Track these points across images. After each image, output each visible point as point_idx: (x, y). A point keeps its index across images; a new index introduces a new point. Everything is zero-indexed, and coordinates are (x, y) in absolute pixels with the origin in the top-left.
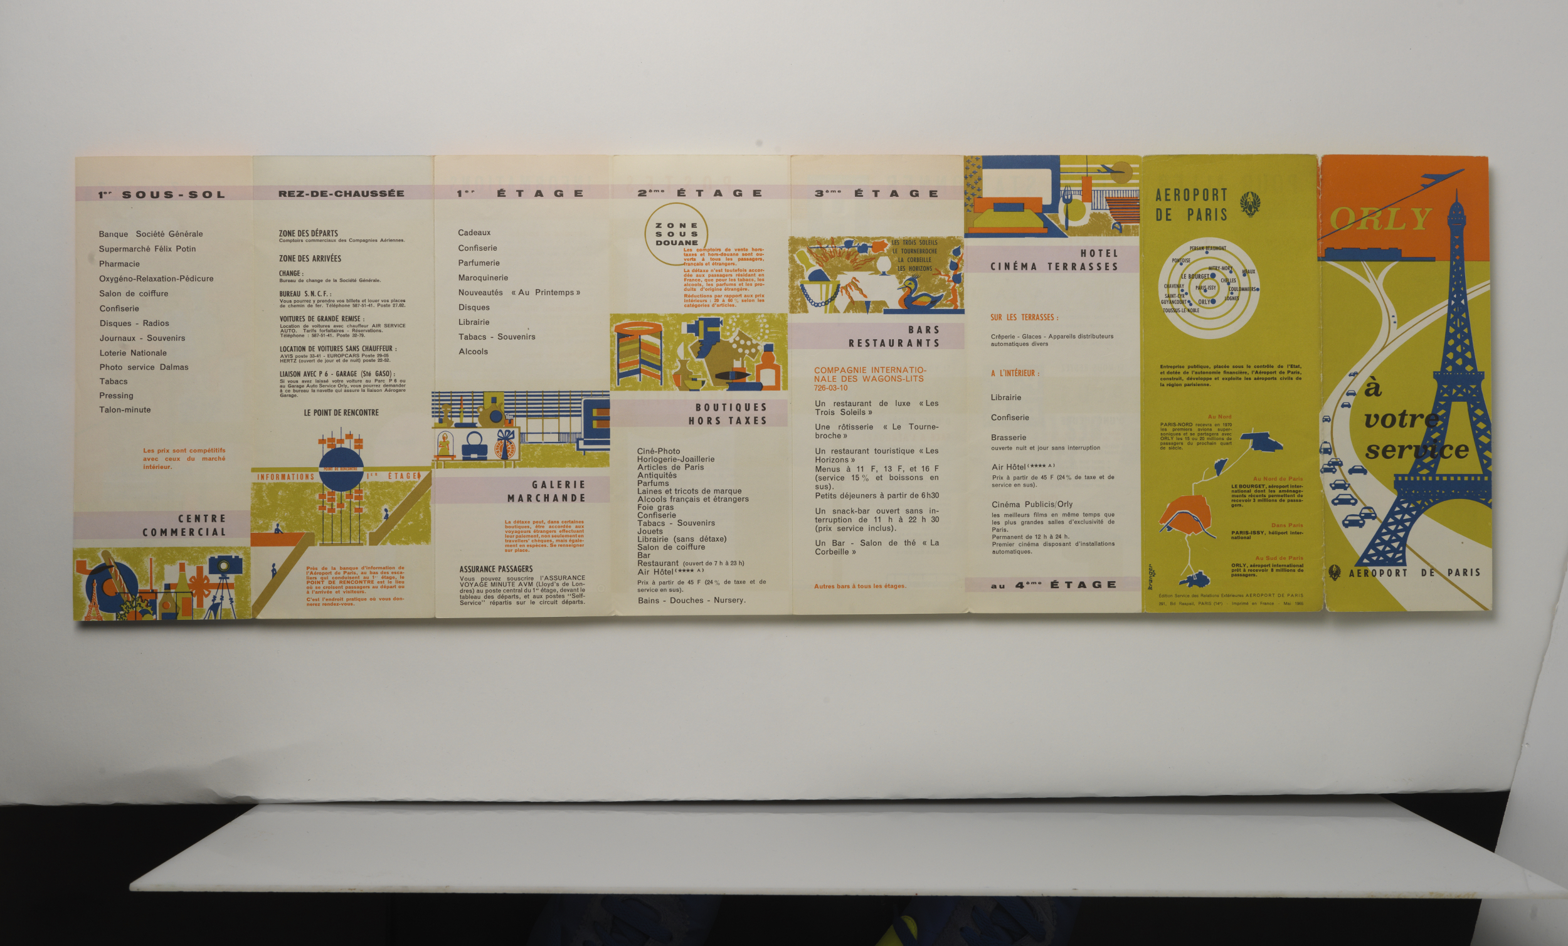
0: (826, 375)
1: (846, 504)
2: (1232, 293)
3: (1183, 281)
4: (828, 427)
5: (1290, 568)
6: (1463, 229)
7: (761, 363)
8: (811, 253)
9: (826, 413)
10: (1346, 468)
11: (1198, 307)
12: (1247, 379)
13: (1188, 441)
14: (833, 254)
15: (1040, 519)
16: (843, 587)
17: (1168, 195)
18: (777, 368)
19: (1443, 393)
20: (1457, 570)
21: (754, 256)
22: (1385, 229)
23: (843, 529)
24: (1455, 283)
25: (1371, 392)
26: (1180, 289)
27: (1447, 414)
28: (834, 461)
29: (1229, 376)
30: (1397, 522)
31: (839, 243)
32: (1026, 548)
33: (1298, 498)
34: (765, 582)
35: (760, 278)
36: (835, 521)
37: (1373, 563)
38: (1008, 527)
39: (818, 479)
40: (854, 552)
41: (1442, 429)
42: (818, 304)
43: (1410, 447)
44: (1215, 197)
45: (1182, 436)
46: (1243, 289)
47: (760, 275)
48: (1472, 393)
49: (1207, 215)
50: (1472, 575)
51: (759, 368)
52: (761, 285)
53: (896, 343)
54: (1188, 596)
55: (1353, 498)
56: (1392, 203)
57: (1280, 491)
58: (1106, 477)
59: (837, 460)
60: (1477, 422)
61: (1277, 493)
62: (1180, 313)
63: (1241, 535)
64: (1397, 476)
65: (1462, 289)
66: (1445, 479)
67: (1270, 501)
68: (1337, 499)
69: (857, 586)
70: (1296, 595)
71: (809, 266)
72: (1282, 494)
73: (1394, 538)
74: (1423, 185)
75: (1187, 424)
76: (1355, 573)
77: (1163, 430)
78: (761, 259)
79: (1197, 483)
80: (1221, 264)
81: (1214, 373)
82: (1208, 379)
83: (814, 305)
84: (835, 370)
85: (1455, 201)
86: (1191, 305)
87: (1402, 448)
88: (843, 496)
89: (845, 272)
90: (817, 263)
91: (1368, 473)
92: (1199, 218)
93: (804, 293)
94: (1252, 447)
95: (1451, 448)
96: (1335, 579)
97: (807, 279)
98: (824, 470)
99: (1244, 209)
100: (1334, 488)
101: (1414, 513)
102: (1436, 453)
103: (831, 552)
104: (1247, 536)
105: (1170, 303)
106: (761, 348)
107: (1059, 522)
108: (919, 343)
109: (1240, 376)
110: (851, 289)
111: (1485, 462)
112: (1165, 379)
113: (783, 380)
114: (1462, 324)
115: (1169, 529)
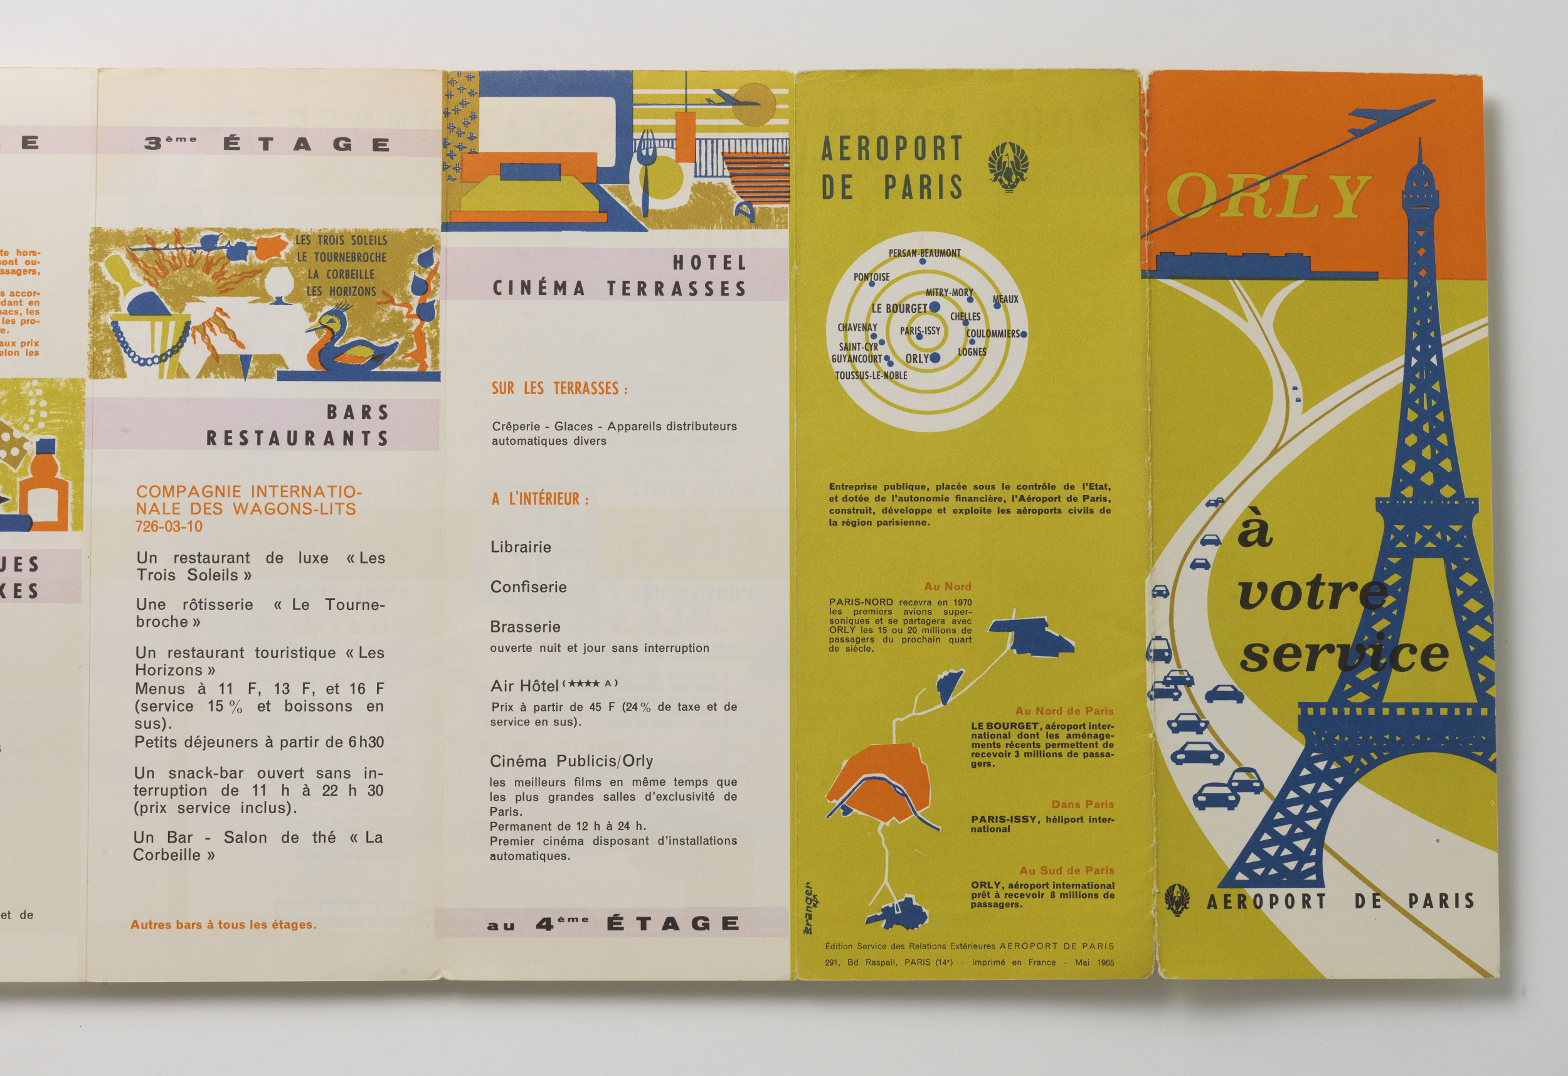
0: (159, 502)
1: (196, 759)
2: (972, 342)
3: (875, 318)
4: (162, 605)
5: (1087, 891)
6: (1432, 217)
7: (30, 476)
8: (135, 260)
9: (158, 576)
10: (1200, 690)
11: (906, 369)
12: (1003, 511)
13: (885, 635)
14: (177, 262)
15: (585, 790)
16: (188, 926)
17: (847, 148)
18: (62, 488)
19: (1396, 541)
20: (1428, 896)
21: (21, 266)
22: (1278, 216)
23: (190, 809)
24: (1418, 323)
25: (1252, 537)
26: (870, 333)
27: (1405, 583)
28: (174, 672)
29: (967, 505)
30: (1305, 800)
31: (190, 240)
32: (559, 849)
33: (1105, 751)
34: (30, 916)
35: (30, 308)
36: (172, 793)
37: (1255, 882)
38: (522, 806)
39: (140, 707)
40: (211, 856)
41: (1395, 612)
42: (146, 360)
43: (1330, 648)
44: (939, 152)
45: (872, 625)
46: (995, 334)
47: (30, 303)
48: (1453, 542)
49: (922, 187)
50: (1457, 906)
51: (26, 486)
52: (33, 322)
53: (301, 438)
54: (884, 947)
55: (1215, 751)
56: (1290, 165)
57: (1069, 736)
58: (721, 707)
59: (180, 671)
60: (1465, 598)
61: (1063, 739)
62: (870, 381)
63: (991, 825)
64: (1303, 706)
65: (1432, 334)
66: (1401, 711)
67: (1048, 755)
68: (1182, 751)
69: (216, 925)
70: (1100, 945)
71: (130, 284)
72: (1074, 741)
73: (1298, 830)
74: (1352, 131)
75: (882, 601)
76: (1220, 902)
77: (833, 612)
78: (34, 272)
79: (901, 720)
80: (952, 285)
81: (936, 499)
82: (924, 511)
83: (138, 362)
84: (178, 492)
85: (1416, 163)
86: (891, 364)
87: (1315, 651)
88: (190, 743)
89: (200, 298)
90: (145, 279)
91: (1246, 699)
92: (907, 193)
93: (119, 338)
94: (1013, 648)
95: (1413, 650)
96: (1178, 914)
97: (124, 311)
98: (153, 690)
99: (996, 176)
100: (1175, 731)
101: (1339, 780)
102: (1383, 661)
103: (164, 855)
104: (1002, 825)
105: (850, 360)
106: (31, 448)
107: (626, 798)
108: (348, 438)
109: (988, 505)
110: (213, 330)
111: (1482, 678)
112: (838, 511)
113: (74, 511)
114: (1434, 403)
115: (847, 811)
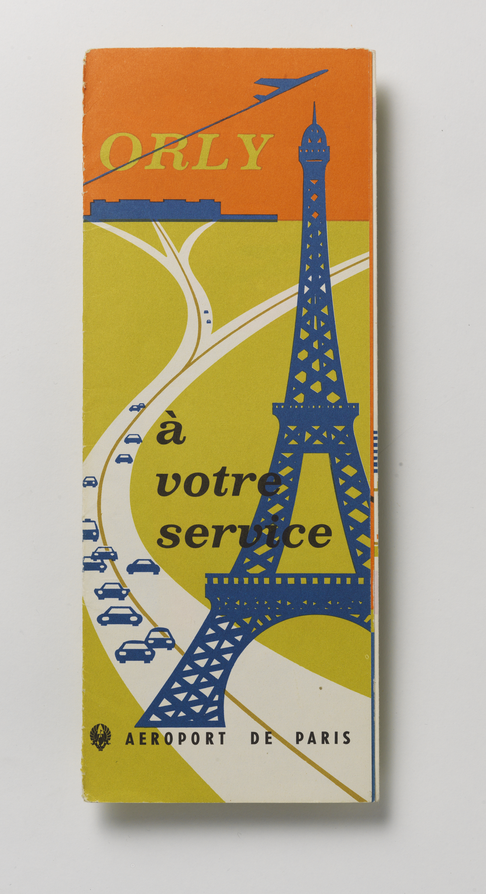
6: (324, 169)
10: (122, 564)
19: (289, 439)
20: (312, 734)
22: (194, 168)
24: (310, 258)
25: (168, 436)
27: (296, 474)
30: (209, 654)
37: (166, 722)
41: (287, 499)
43: (232, 529)
48: (338, 440)
50: (336, 742)
55: (134, 614)
56: (204, 126)
60: (346, 487)
64: (210, 577)
65: (322, 267)
66: (291, 581)
68: (106, 614)
73: (204, 680)
74: (257, 97)
76: (136, 739)
85: (311, 123)
87: (220, 530)
91: (162, 571)
95: (302, 530)
96: (101, 748)
100: (101, 597)
101: (239, 638)
102: (277, 539)
111: (359, 553)
114: (322, 324)
